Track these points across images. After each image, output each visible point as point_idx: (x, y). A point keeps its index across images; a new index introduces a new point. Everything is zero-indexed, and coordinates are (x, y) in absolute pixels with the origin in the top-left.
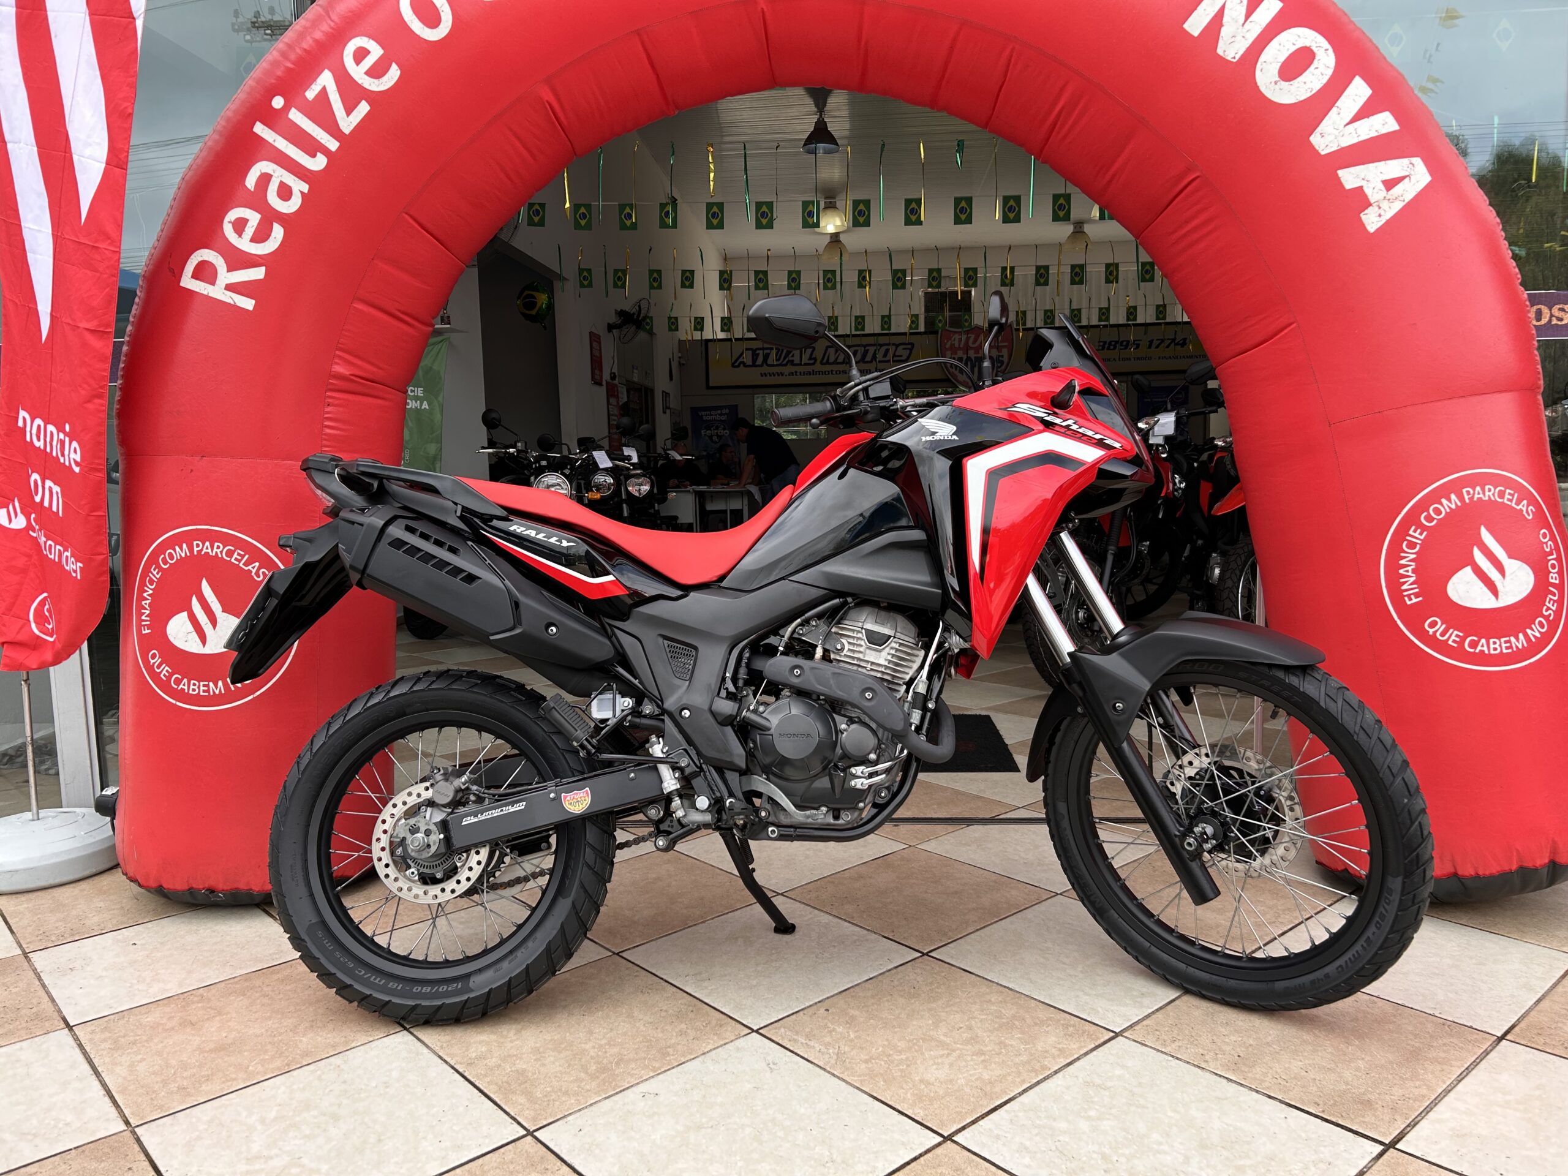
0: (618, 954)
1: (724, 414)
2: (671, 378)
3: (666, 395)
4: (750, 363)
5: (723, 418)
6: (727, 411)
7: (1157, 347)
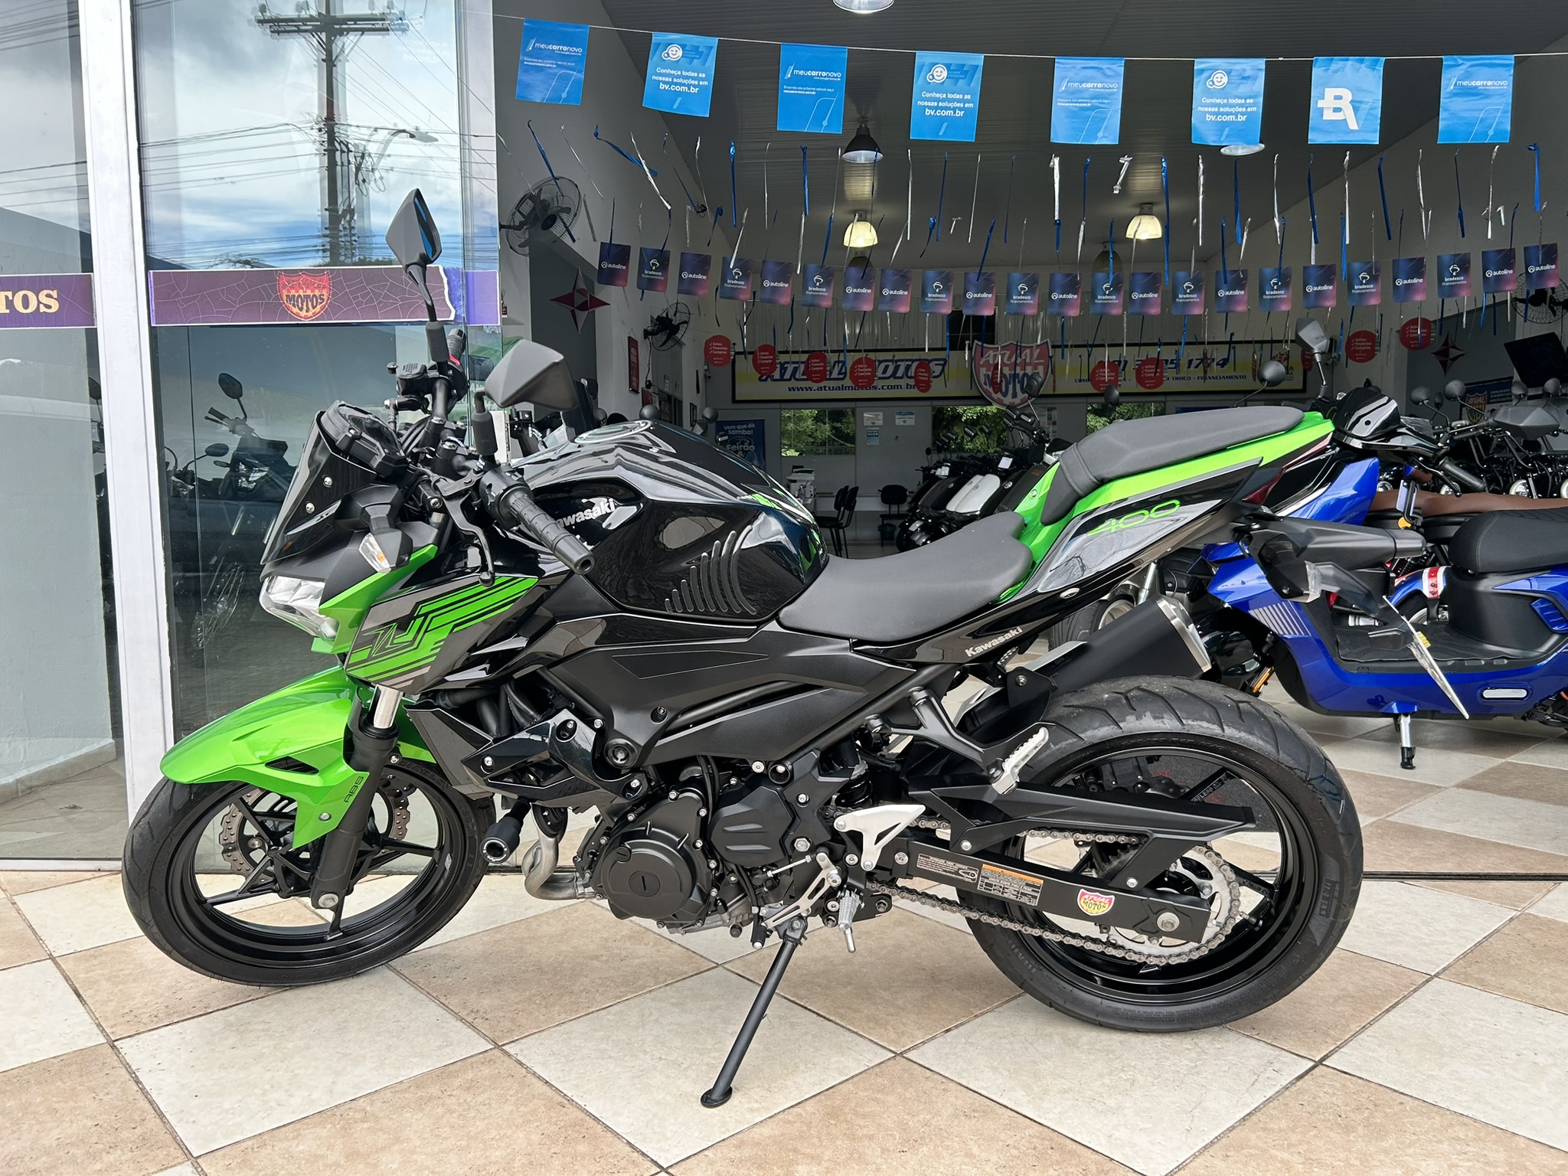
1: (750, 429)
2: (698, 391)
3: (693, 407)
4: (777, 375)
5: (749, 433)
6: (753, 426)
7: (1197, 367)
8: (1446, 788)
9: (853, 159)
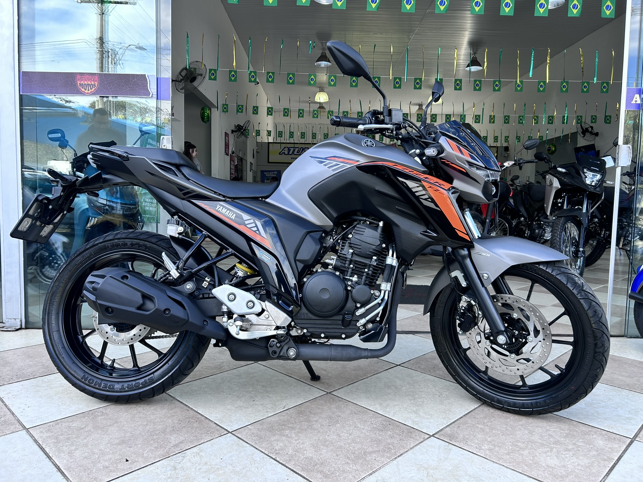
0: (330, 393)
2: (254, 158)
3: (251, 164)
4: (286, 153)
9: (320, 65)
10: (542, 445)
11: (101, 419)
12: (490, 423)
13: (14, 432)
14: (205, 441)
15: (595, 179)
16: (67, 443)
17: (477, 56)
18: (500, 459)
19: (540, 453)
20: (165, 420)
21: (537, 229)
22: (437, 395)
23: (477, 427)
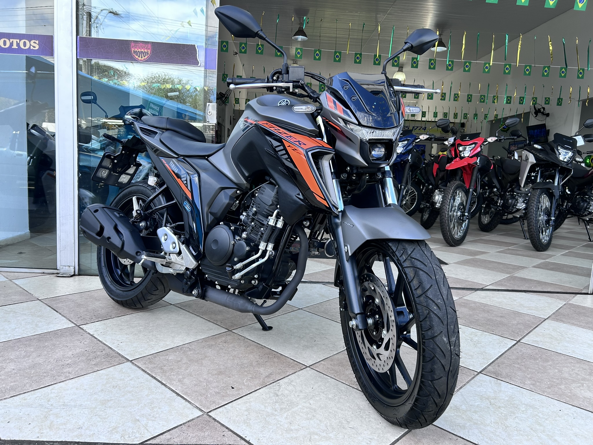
8: (529, 267)
9: (297, 39)
10: (574, 381)
11: (191, 353)
12: (524, 364)
13: (121, 364)
14: (291, 373)
15: (567, 157)
16: (173, 373)
17: (442, 37)
18: (544, 392)
19: (574, 388)
20: (247, 355)
21: (510, 199)
22: (469, 339)
23: (515, 367)
